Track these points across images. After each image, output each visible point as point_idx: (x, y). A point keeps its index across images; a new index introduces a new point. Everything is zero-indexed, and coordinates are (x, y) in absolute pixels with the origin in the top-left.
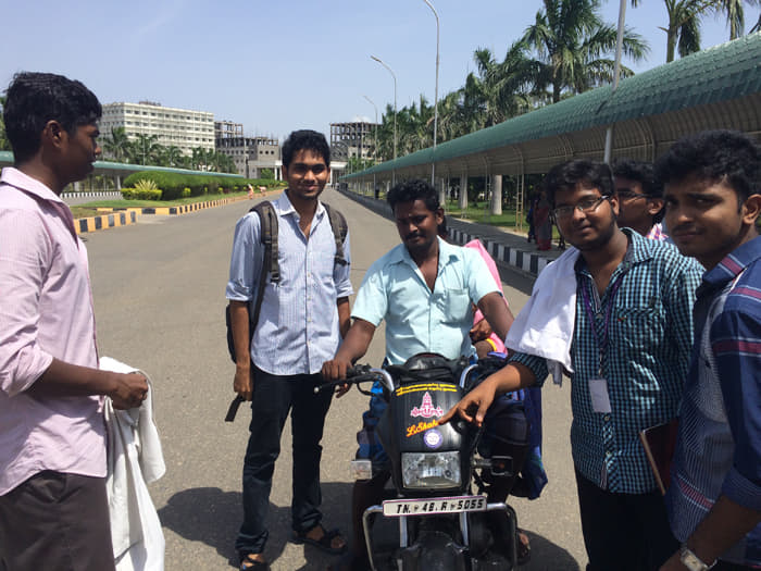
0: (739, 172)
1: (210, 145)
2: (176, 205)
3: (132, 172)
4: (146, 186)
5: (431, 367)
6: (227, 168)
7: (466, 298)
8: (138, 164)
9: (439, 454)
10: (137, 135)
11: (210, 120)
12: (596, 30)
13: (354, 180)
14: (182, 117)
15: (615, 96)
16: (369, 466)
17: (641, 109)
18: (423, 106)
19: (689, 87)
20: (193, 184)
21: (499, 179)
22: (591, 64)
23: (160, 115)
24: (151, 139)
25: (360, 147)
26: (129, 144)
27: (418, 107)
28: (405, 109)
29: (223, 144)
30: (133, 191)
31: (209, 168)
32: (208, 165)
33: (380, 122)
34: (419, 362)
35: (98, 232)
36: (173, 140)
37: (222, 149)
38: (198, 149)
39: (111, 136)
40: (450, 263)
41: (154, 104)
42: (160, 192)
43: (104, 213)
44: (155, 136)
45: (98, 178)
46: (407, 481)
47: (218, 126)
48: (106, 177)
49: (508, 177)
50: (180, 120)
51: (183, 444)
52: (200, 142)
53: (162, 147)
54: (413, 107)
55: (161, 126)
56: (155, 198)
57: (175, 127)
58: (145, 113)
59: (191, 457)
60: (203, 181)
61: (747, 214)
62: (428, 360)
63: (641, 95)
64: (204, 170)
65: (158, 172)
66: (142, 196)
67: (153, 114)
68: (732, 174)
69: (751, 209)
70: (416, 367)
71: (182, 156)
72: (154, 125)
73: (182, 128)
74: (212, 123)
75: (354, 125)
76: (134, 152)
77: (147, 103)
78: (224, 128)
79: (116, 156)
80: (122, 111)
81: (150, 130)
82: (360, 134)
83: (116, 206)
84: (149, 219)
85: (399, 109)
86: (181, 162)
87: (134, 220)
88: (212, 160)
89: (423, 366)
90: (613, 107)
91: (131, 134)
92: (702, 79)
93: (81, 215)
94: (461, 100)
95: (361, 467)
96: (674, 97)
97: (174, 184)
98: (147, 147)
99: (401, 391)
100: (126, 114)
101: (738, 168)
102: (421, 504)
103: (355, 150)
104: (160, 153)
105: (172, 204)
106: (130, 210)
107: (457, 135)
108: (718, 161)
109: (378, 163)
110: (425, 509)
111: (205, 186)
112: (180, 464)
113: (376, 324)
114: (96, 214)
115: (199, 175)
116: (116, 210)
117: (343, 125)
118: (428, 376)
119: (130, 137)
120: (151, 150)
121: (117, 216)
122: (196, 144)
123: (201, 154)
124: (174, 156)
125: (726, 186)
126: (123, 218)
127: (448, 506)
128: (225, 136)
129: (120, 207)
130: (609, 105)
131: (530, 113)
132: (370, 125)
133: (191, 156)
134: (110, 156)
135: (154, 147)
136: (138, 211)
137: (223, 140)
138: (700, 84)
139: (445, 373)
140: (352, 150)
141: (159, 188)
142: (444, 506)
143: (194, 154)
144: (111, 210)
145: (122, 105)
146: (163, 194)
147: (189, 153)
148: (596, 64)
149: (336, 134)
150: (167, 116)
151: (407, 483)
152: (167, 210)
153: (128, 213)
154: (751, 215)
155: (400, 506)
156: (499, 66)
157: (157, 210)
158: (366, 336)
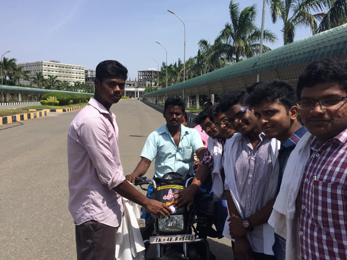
0: (284, 97)
1: (83, 81)
2: (66, 108)
3: (46, 93)
4: (52, 99)
5: (174, 179)
6: (90, 91)
7: (191, 150)
8: (49, 89)
9: (175, 216)
10: (49, 76)
11: (83, 69)
12: (254, 31)
13: (148, 96)
14: (70, 68)
15: (260, 60)
16: (144, 222)
17: (271, 66)
18: (179, 63)
19: (291, 57)
20: (74, 98)
21: (213, 96)
22: (252, 46)
23: (59, 67)
24: (55, 78)
25: (151, 81)
26: (45, 80)
27: (177, 64)
28: (171, 65)
29: (89, 80)
30: (46, 101)
31: (82, 91)
32: (81, 89)
33: (160, 70)
34: (169, 176)
35: (29, 120)
36: (65, 78)
37: (88, 82)
38: (77, 82)
39: (36, 77)
40: (185, 135)
41: (57, 62)
42: (58, 102)
43: (32, 112)
44: (57, 76)
45: (30, 95)
46: (160, 227)
47: (86, 72)
48: (34, 95)
49: (217, 95)
50: (69, 69)
51: (63, 216)
52: (78, 79)
53: (61, 82)
54: (175, 64)
55: (60, 72)
56: (56, 104)
57: (66, 72)
58: (52, 66)
59: (67, 222)
60: (79, 97)
61: (292, 115)
62: (172, 175)
63: (271, 60)
64: (80, 92)
65: (58, 93)
66: (50, 104)
67: (56, 67)
68: (281, 98)
69: (293, 113)
70: (167, 178)
71: (69, 85)
72: (56, 71)
73: (70, 73)
74: (84, 71)
75: (149, 72)
76: (46, 84)
77: (53, 62)
78: (89, 73)
79: (38, 85)
80: (42, 65)
81: (54, 74)
82: (151, 76)
83: (37, 109)
84: (53, 114)
85: (168, 65)
86: (69, 88)
87: (46, 115)
88: (83, 87)
89: (170, 178)
90: (259, 65)
91: (45, 75)
92: (296, 53)
93: (21, 113)
94: (196, 61)
95: (141, 222)
96: (285, 61)
97: (65, 98)
98: (53, 81)
99: (159, 188)
100: (44, 66)
101: (283, 95)
102: (166, 238)
103: (149, 83)
104: (59, 84)
105: (63, 107)
106: (44, 110)
107: (194, 76)
108: (273, 94)
109: (160, 88)
110: (168, 240)
111: (80, 99)
112: (62, 225)
113: (151, 160)
114: (28, 112)
115: (76, 94)
116: (38, 110)
117: (144, 72)
118: (172, 182)
119: (45, 77)
120: (55, 83)
121: (38, 113)
122: (76, 80)
123: (78, 85)
124: (66, 85)
125: (279, 104)
126: (41, 114)
127: (178, 239)
128: (90, 76)
129: (40, 109)
130: (258, 64)
131: (226, 67)
132: (156, 72)
133: (74, 85)
134: (36, 85)
135: (57, 81)
136: (48, 111)
137: (89, 78)
138: (295, 55)
139: (180, 181)
140: (148, 83)
141: (58, 100)
142: (176, 239)
143: (75, 84)
144: (35, 110)
145: (42, 62)
146: (60, 103)
147: (73, 84)
148: (254, 45)
149: (140, 76)
150: (63, 67)
151: (161, 228)
152: (62, 110)
153: (43, 112)
154: (294, 115)
155: (157, 239)
156: (212, 46)
157: (57, 110)
158: (147, 165)
